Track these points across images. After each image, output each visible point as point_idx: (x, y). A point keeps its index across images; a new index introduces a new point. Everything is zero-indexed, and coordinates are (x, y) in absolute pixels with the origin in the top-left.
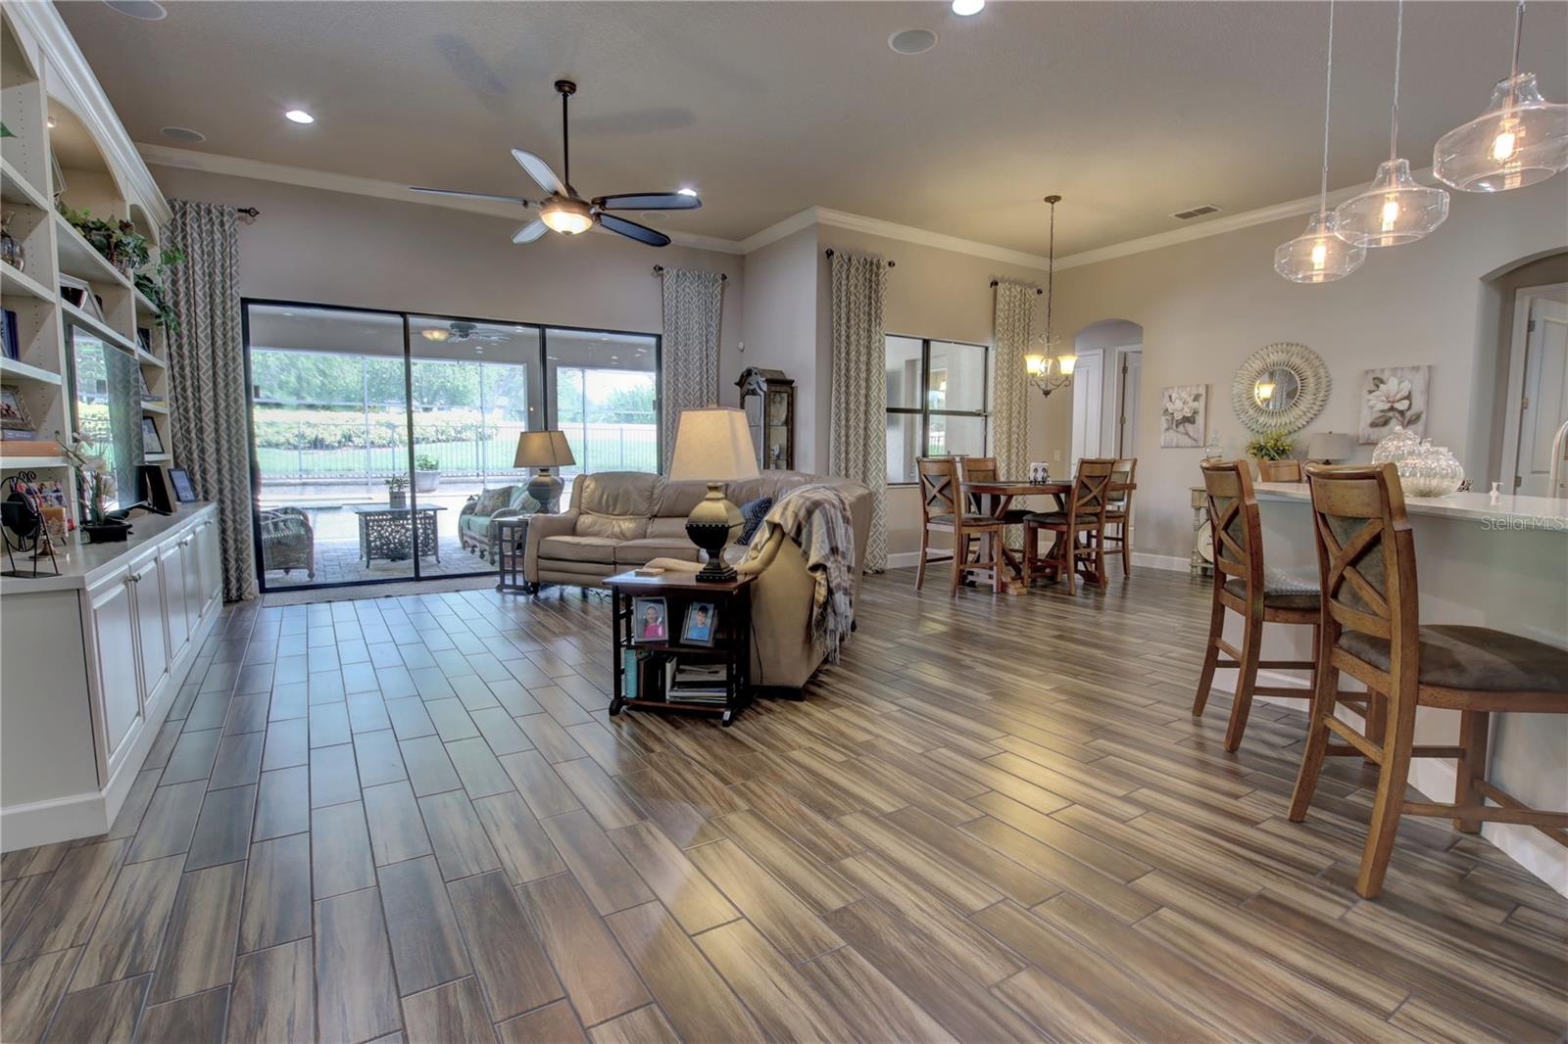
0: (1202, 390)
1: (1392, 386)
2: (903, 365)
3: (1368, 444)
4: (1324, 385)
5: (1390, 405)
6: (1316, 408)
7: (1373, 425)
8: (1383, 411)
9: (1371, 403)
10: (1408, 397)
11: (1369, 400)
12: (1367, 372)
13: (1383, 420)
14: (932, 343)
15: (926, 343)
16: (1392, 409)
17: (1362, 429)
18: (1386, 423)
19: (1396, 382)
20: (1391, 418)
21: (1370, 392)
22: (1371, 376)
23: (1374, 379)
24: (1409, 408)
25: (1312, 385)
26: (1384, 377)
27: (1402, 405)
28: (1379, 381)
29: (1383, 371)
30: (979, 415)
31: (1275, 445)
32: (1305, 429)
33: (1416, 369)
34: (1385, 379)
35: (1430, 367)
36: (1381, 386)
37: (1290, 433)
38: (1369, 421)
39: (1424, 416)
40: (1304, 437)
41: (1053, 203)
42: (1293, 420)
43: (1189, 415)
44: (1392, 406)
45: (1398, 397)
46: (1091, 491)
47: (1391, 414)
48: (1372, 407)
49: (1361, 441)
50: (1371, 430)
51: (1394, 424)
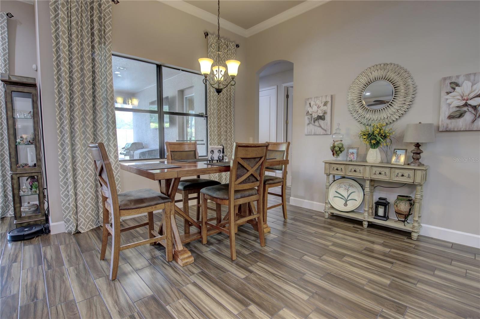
0: (329, 99)
1: (466, 88)
2: (177, 93)
3: (447, 131)
4: (411, 91)
5: (465, 101)
6: (406, 107)
7: (451, 117)
8: (457, 107)
9: (448, 101)
10: (479, 95)
11: (447, 99)
12: (445, 79)
13: (458, 113)
15: (160, 67)
16: (466, 105)
17: (443, 120)
18: (461, 115)
19: (470, 84)
20: (465, 112)
21: (448, 93)
22: (448, 82)
23: (451, 83)
25: (403, 91)
26: (459, 81)
27: (475, 102)
28: (455, 85)
29: (458, 77)
30: (202, 116)
31: (379, 133)
32: (399, 121)
34: (460, 83)
36: (457, 88)
37: (387, 124)
38: (447, 114)
40: (398, 127)
42: (389, 115)
43: (321, 115)
44: (466, 102)
45: (472, 95)
46: (248, 171)
47: (465, 109)
48: (450, 105)
49: (440, 130)
50: (449, 121)
51: (468, 117)
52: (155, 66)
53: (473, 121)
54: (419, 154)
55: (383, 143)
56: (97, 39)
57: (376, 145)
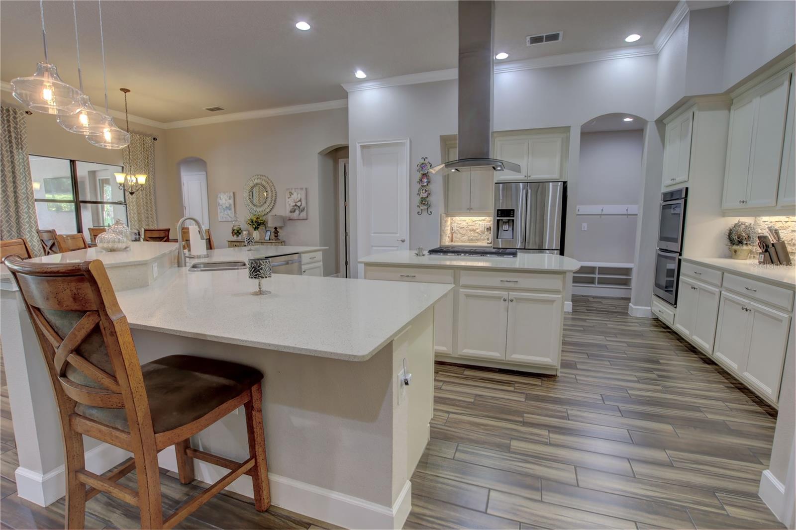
0: (232, 195)
1: (295, 196)
2: (87, 173)
3: (289, 220)
4: (274, 194)
5: (295, 203)
6: (272, 204)
7: (290, 212)
8: (293, 206)
10: (300, 201)
11: (289, 201)
12: (287, 189)
13: (293, 210)
14: (77, 162)
15: (73, 162)
16: (296, 205)
17: (287, 213)
18: (294, 211)
19: (296, 194)
20: (296, 209)
21: (289, 198)
22: (288, 191)
23: (290, 192)
24: (301, 206)
25: (270, 194)
27: (299, 204)
28: (291, 194)
29: (292, 189)
30: (121, 204)
31: (257, 221)
32: (269, 213)
33: (302, 189)
34: (292, 192)
35: (306, 189)
37: (264, 215)
38: (289, 210)
39: (306, 209)
40: (269, 217)
41: (125, 92)
42: (264, 209)
43: (228, 206)
45: (298, 200)
47: (296, 207)
48: (290, 204)
49: (287, 219)
50: (290, 214)
51: (297, 212)
52: (69, 161)
53: (299, 214)
54: (277, 233)
55: (261, 227)
56: (15, 146)
57: (256, 229)
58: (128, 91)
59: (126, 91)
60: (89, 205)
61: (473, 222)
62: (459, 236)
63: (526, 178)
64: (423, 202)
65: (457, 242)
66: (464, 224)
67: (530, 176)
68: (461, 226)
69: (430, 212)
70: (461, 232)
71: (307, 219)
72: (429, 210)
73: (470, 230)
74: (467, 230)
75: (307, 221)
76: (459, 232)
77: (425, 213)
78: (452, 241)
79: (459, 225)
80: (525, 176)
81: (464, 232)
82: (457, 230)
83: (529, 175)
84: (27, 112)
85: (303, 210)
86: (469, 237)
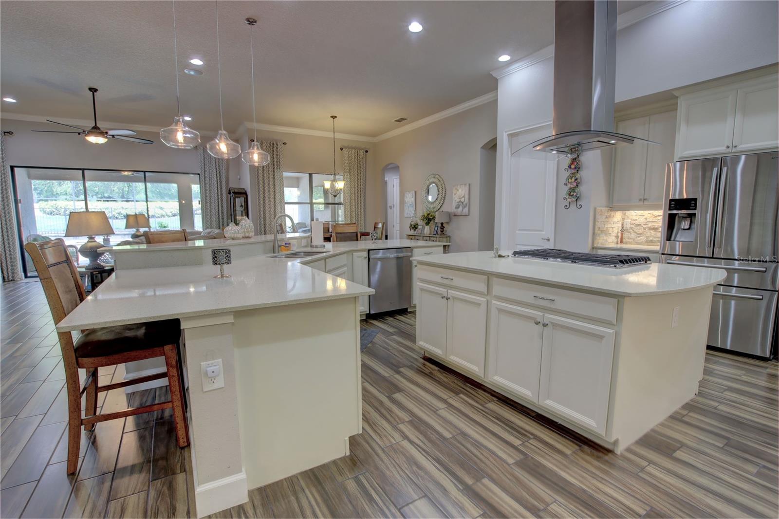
0: (414, 193)
1: (460, 192)
3: (455, 216)
4: (444, 192)
6: (442, 201)
7: (456, 208)
8: (458, 202)
9: (455, 199)
10: (464, 197)
12: (454, 186)
13: (458, 206)
14: (313, 175)
15: (311, 175)
16: (460, 201)
19: (461, 190)
20: (460, 205)
21: (455, 194)
23: (456, 189)
24: (464, 202)
25: (441, 191)
27: (462, 200)
29: (457, 185)
32: (440, 209)
33: (466, 185)
34: (458, 189)
35: (469, 184)
36: (457, 192)
38: (455, 206)
39: (468, 205)
40: (438, 213)
41: (334, 119)
42: (436, 205)
43: (411, 204)
45: (462, 196)
47: (460, 203)
48: (455, 201)
49: (453, 215)
50: (455, 210)
51: (461, 208)
52: (308, 174)
53: (463, 210)
54: (443, 228)
55: (431, 223)
56: (276, 167)
57: (427, 224)
58: (336, 117)
59: (334, 117)
60: (330, 206)
61: (656, 217)
62: (633, 235)
63: (729, 150)
64: (572, 194)
65: (630, 243)
66: (641, 220)
67: (735, 147)
68: (637, 222)
69: (580, 205)
70: (636, 231)
71: (469, 215)
72: (579, 203)
73: (650, 229)
74: (645, 229)
75: (469, 216)
76: (633, 231)
77: (573, 207)
78: (621, 242)
79: (634, 222)
80: (728, 147)
81: (640, 232)
82: (631, 228)
83: (734, 145)
84: (284, 144)
85: (465, 207)
86: (647, 237)
